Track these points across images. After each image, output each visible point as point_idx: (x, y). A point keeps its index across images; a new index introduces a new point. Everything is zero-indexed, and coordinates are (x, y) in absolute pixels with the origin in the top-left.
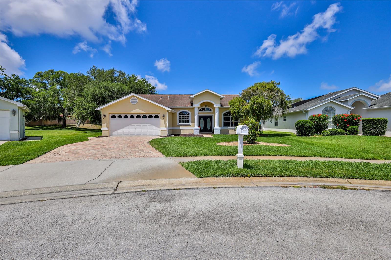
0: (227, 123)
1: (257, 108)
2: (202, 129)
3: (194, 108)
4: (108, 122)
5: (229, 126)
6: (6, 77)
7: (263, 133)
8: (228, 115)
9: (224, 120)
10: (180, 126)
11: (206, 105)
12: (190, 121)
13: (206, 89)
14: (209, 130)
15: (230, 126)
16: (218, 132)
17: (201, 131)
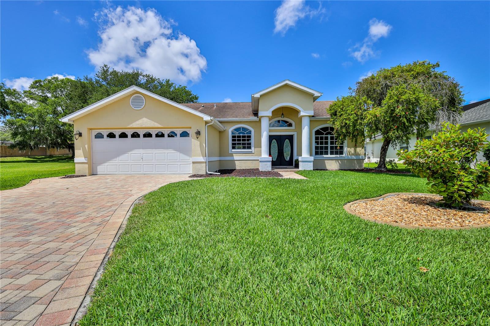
0: (322, 148)
1: (405, 113)
2: (275, 160)
3: (260, 120)
4: (86, 146)
5: (325, 155)
7: (398, 168)
8: (323, 134)
9: (316, 142)
10: (234, 154)
11: (283, 114)
12: (252, 145)
13: (284, 81)
14: (287, 161)
15: (327, 154)
16: (310, 167)
17: (274, 164)
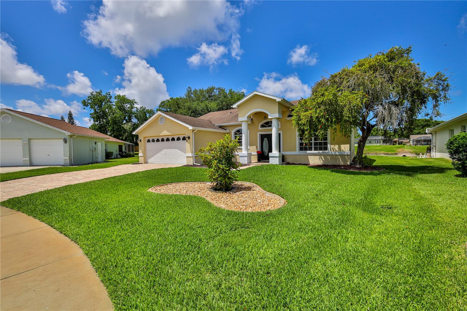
0: (306, 144)
2: (266, 155)
4: (143, 147)
5: (308, 150)
6: (137, 110)
9: (300, 139)
11: (265, 117)
15: (312, 150)
